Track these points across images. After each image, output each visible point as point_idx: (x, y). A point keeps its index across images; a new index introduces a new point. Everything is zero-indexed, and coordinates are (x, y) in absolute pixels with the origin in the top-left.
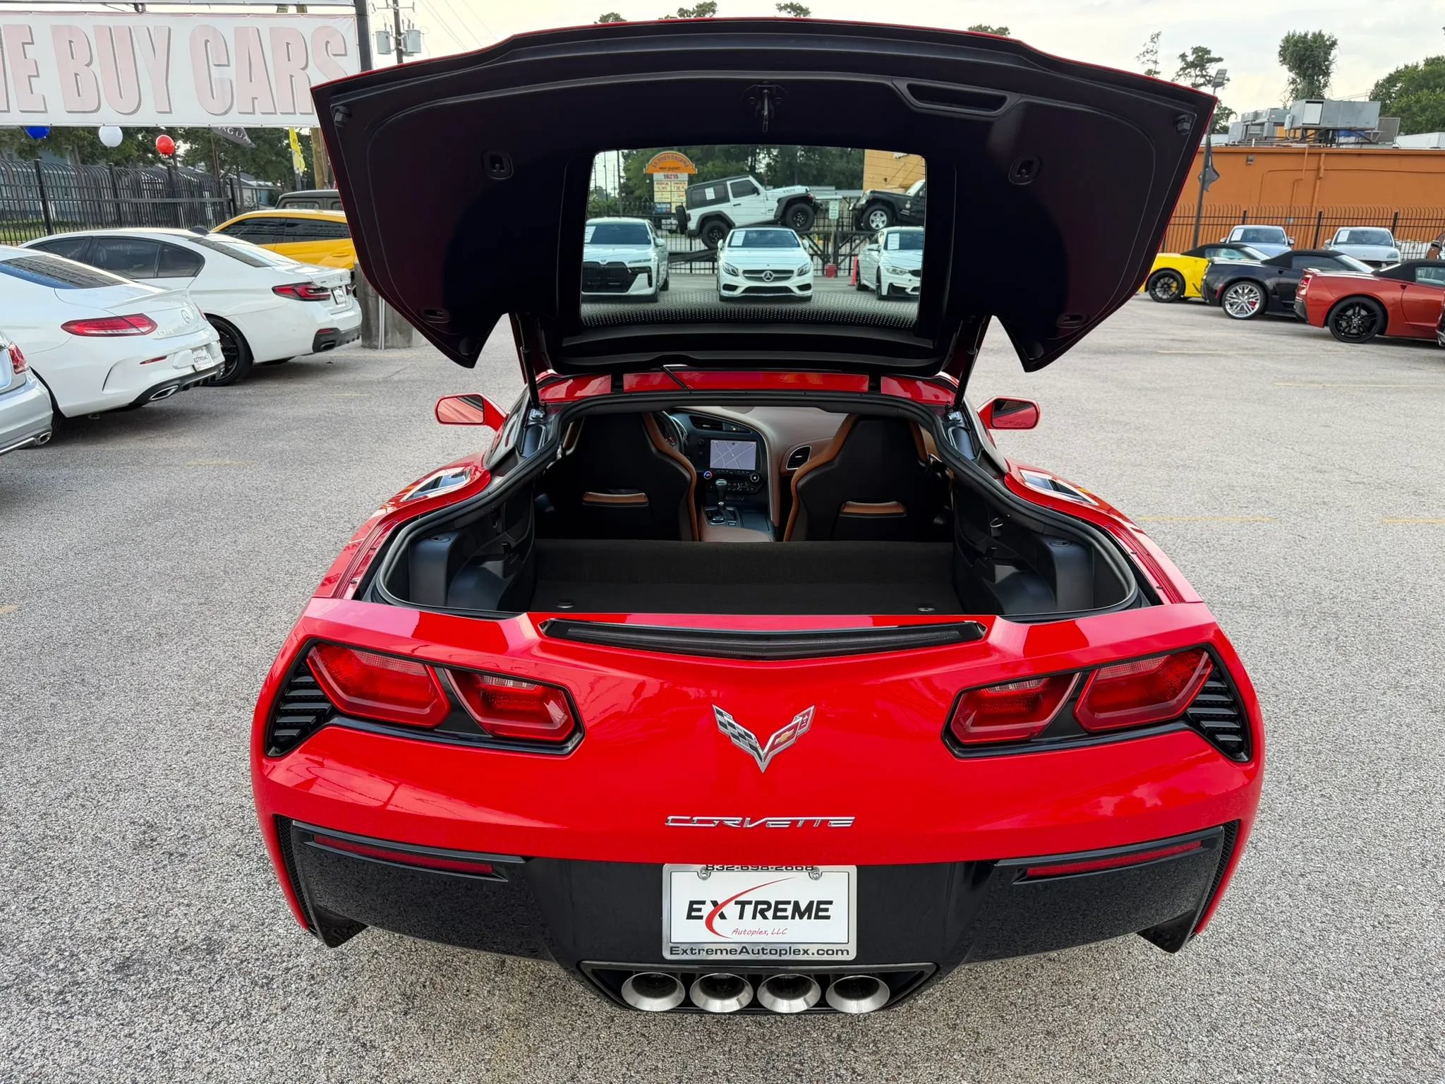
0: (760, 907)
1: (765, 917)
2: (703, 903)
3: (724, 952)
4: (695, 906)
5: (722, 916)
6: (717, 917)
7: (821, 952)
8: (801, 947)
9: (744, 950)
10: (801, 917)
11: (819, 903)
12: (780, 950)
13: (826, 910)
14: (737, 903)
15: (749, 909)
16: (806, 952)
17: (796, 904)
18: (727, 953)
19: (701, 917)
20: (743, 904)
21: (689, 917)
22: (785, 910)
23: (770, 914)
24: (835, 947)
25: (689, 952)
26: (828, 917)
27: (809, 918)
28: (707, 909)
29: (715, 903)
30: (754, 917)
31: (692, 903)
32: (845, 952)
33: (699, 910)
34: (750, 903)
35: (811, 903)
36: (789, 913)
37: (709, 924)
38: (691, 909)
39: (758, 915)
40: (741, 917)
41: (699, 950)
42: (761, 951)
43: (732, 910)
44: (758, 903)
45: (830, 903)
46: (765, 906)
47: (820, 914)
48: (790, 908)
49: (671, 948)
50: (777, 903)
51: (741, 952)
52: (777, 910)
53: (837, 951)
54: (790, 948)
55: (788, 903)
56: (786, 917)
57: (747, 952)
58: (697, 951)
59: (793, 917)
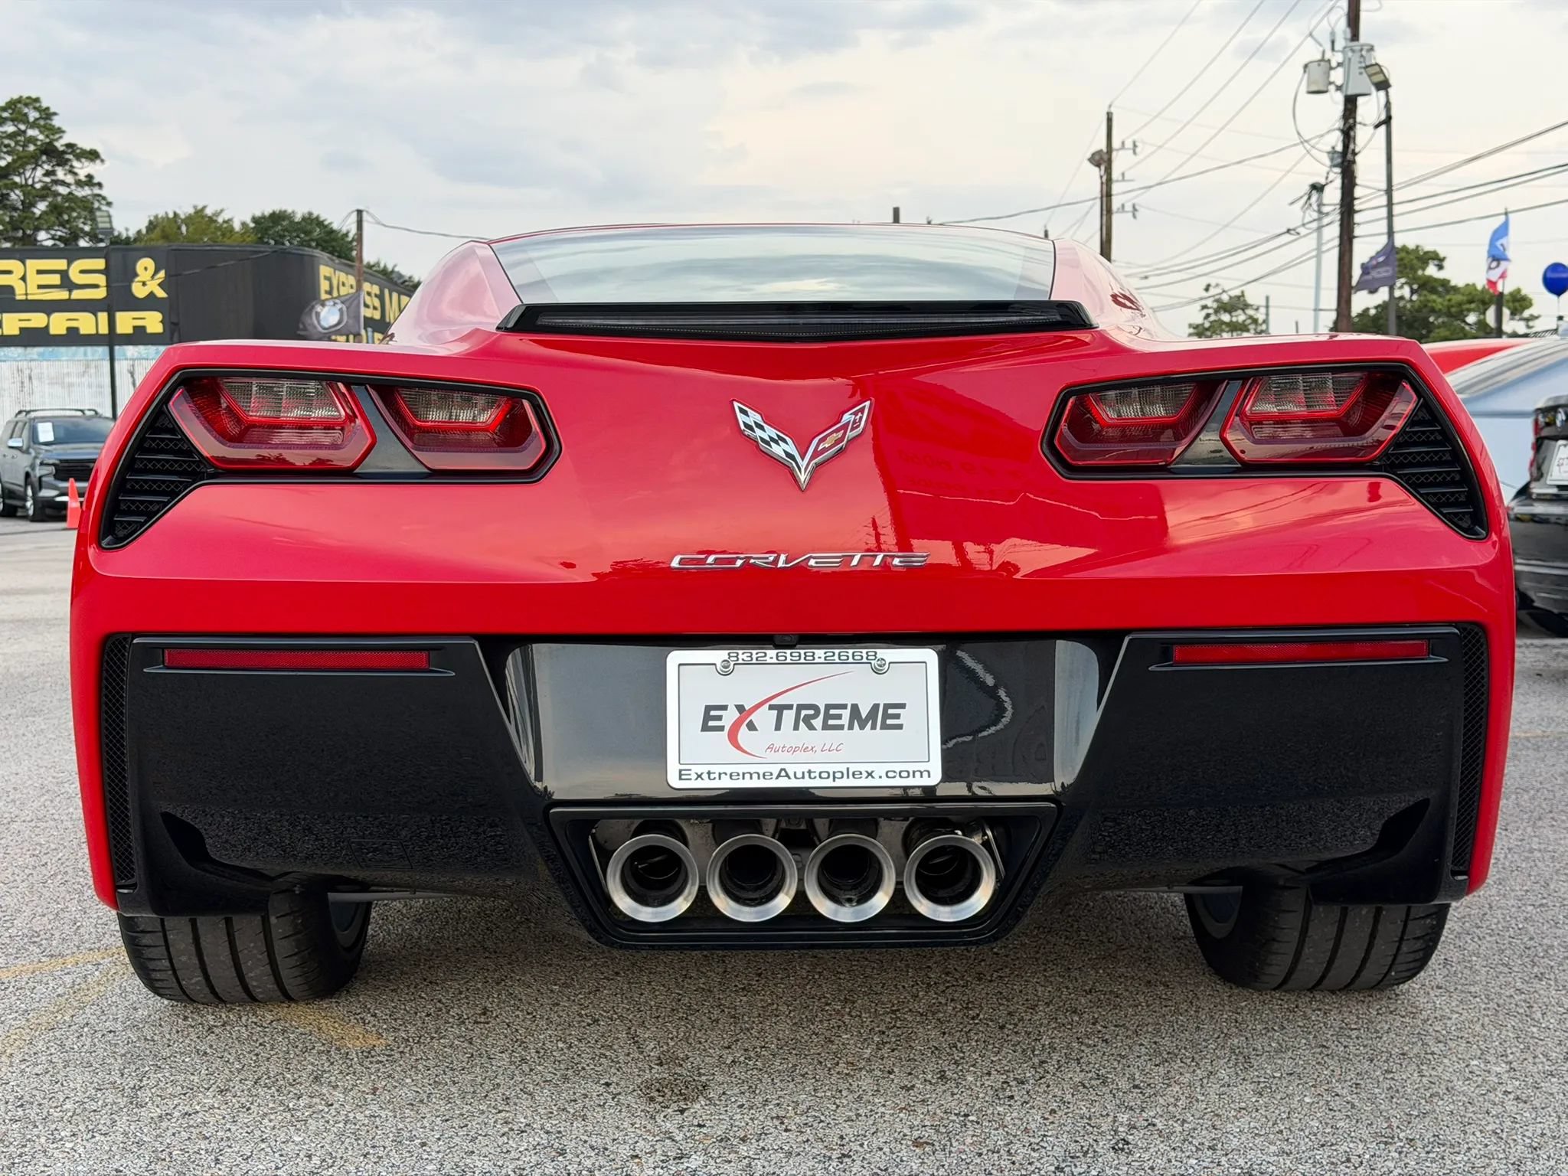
0: (804, 713)
1: (811, 728)
2: (724, 708)
3: (755, 776)
4: (713, 713)
5: (751, 727)
6: (744, 728)
7: (890, 774)
8: (863, 768)
9: (783, 773)
10: (862, 727)
11: (887, 706)
12: (834, 773)
13: (897, 716)
14: (771, 707)
15: (789, 716)
16: (870, 774)
17: (855, 708)
18: (759, 778)
19: (721, 729)
20: (780, 709)
21: (705, 728)
22: (839, 717)
23: (818, 722)
24: (911, 767)
25: (705, 776)
26: (900, 727)
27: (873, 727)
28: (730, 717)
29: (740, 708)
30: (796, 727)
31: (708, 709)
32: (925, 774)
33: (719, 718)
34: (790, 707)
35: (876, 707)
36: (845, 721)
37: (733, 737)
38: (707, 717)
39: (802, 724)
40: (778, 727)
41: (720, 774)
42: (807, 775)
43: (764, 718)
44: (801, 707)
45: (902, 706)
46: (812, 712)
47: (889, 722)
48: (846, 714)
49: (680, 771)
50: (828, 707)
51: (779, 776)
52: (827, 717)
53: (914, 772)
54: (848, 769)
55: (844, 707)
56: (841, 727)
57: (787, 776)
58: (717, 776)
59: (851, 727)
